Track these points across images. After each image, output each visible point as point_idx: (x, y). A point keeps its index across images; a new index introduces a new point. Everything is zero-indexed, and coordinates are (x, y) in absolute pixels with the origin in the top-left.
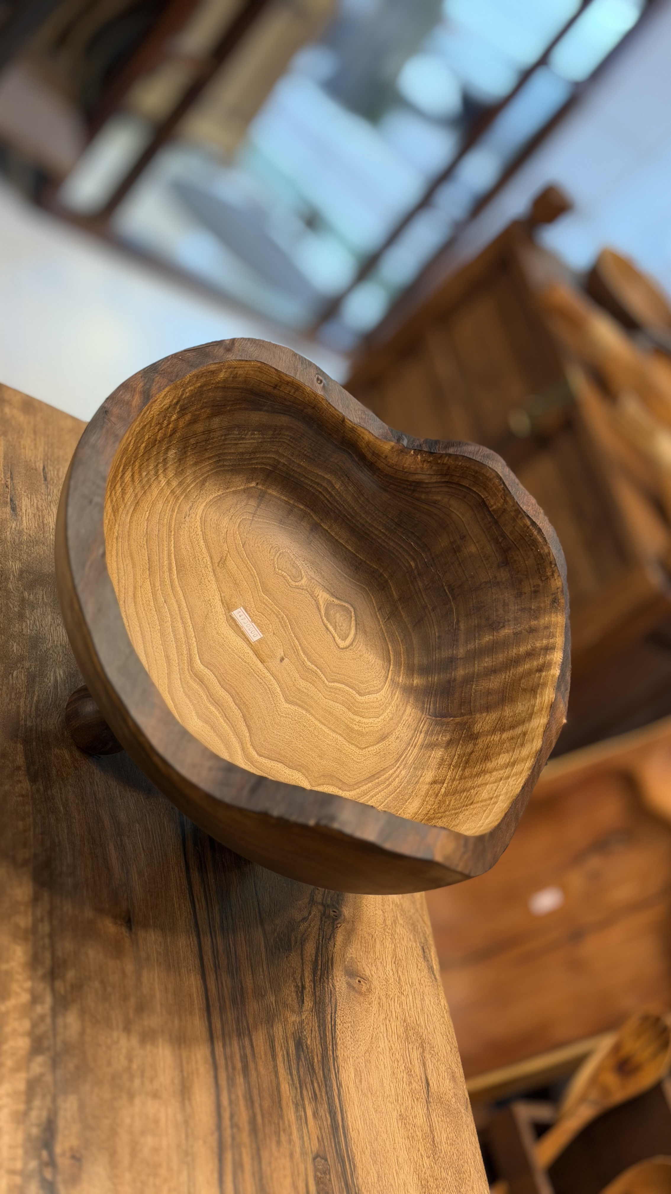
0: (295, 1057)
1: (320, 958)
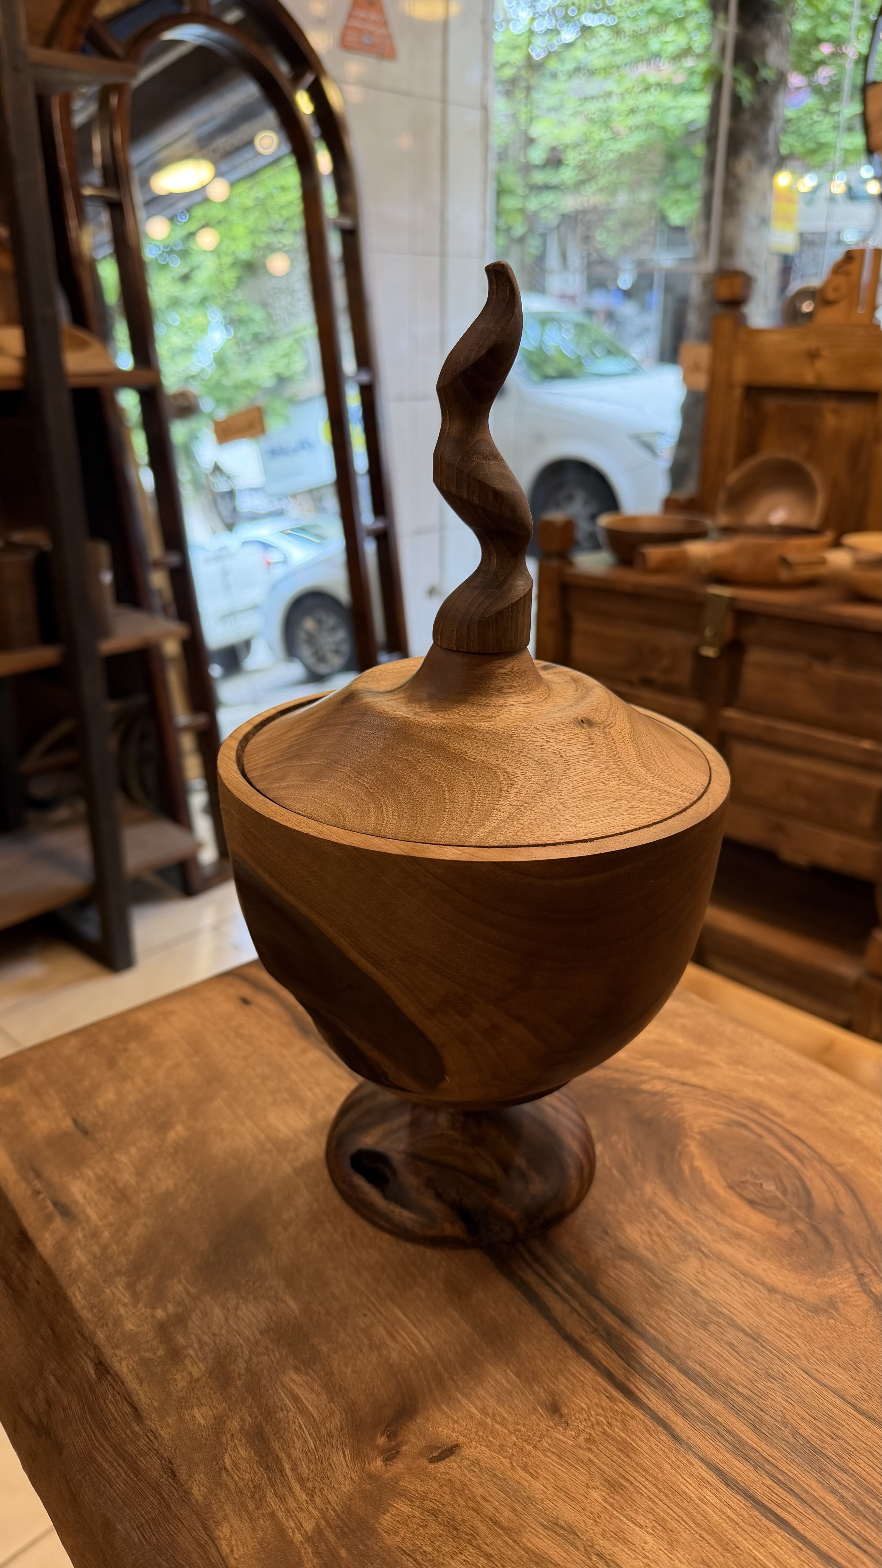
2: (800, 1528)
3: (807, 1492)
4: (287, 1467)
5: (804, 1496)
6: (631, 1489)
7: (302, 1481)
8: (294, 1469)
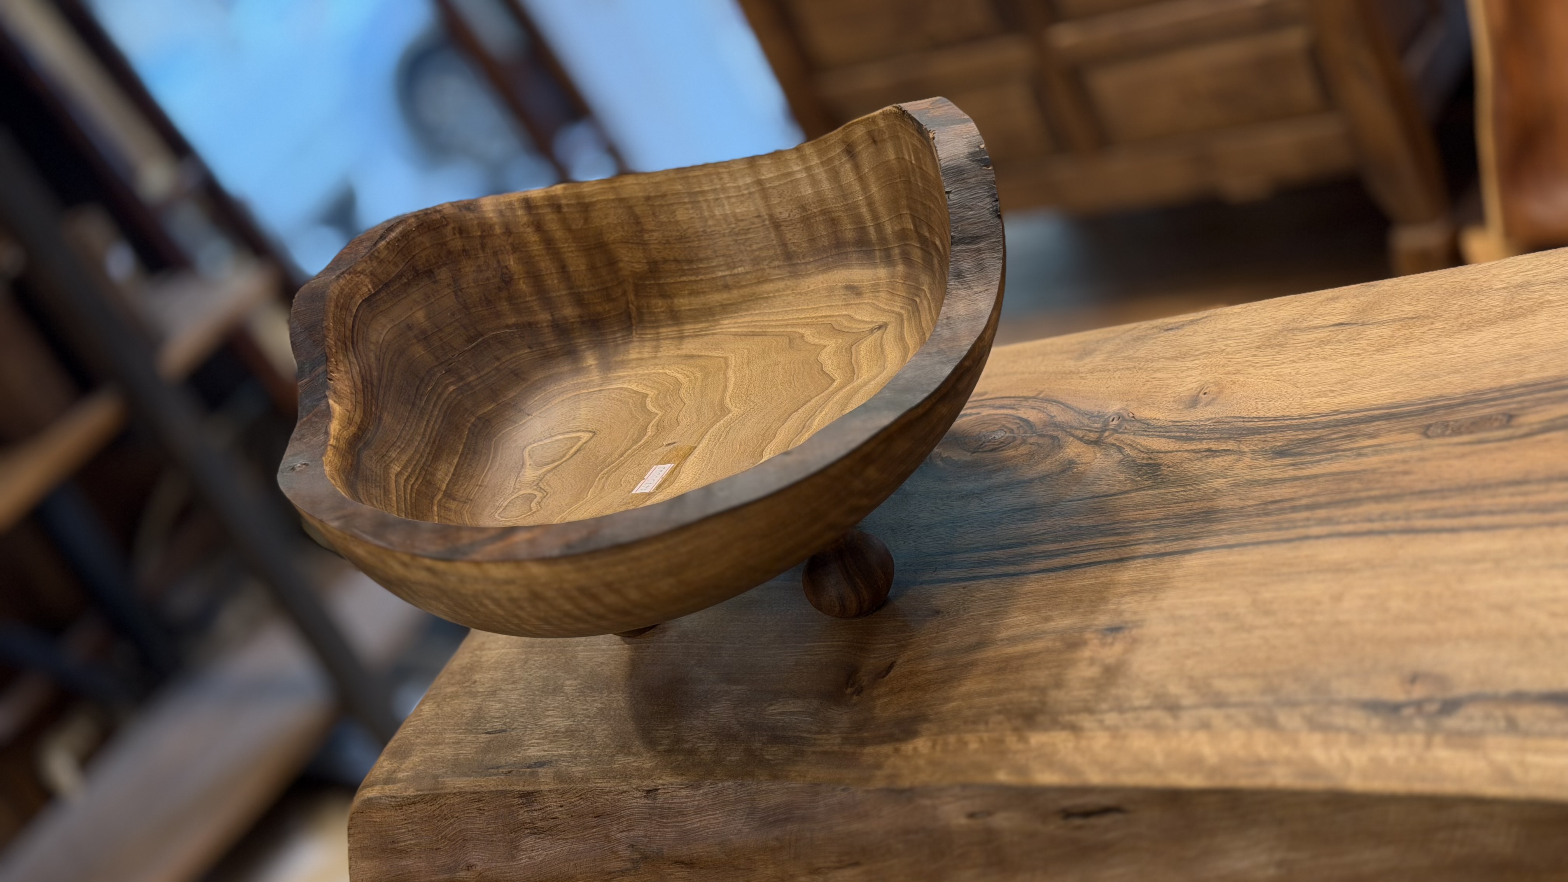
0: (1298, 458)
1: (1172, 434)
2: (1101, 559)
3: (1097, 545)
4: (805, 735)
5: (1097, 547)
6: (1002, 609)
7: (819, 733)
8: (809, 732)
